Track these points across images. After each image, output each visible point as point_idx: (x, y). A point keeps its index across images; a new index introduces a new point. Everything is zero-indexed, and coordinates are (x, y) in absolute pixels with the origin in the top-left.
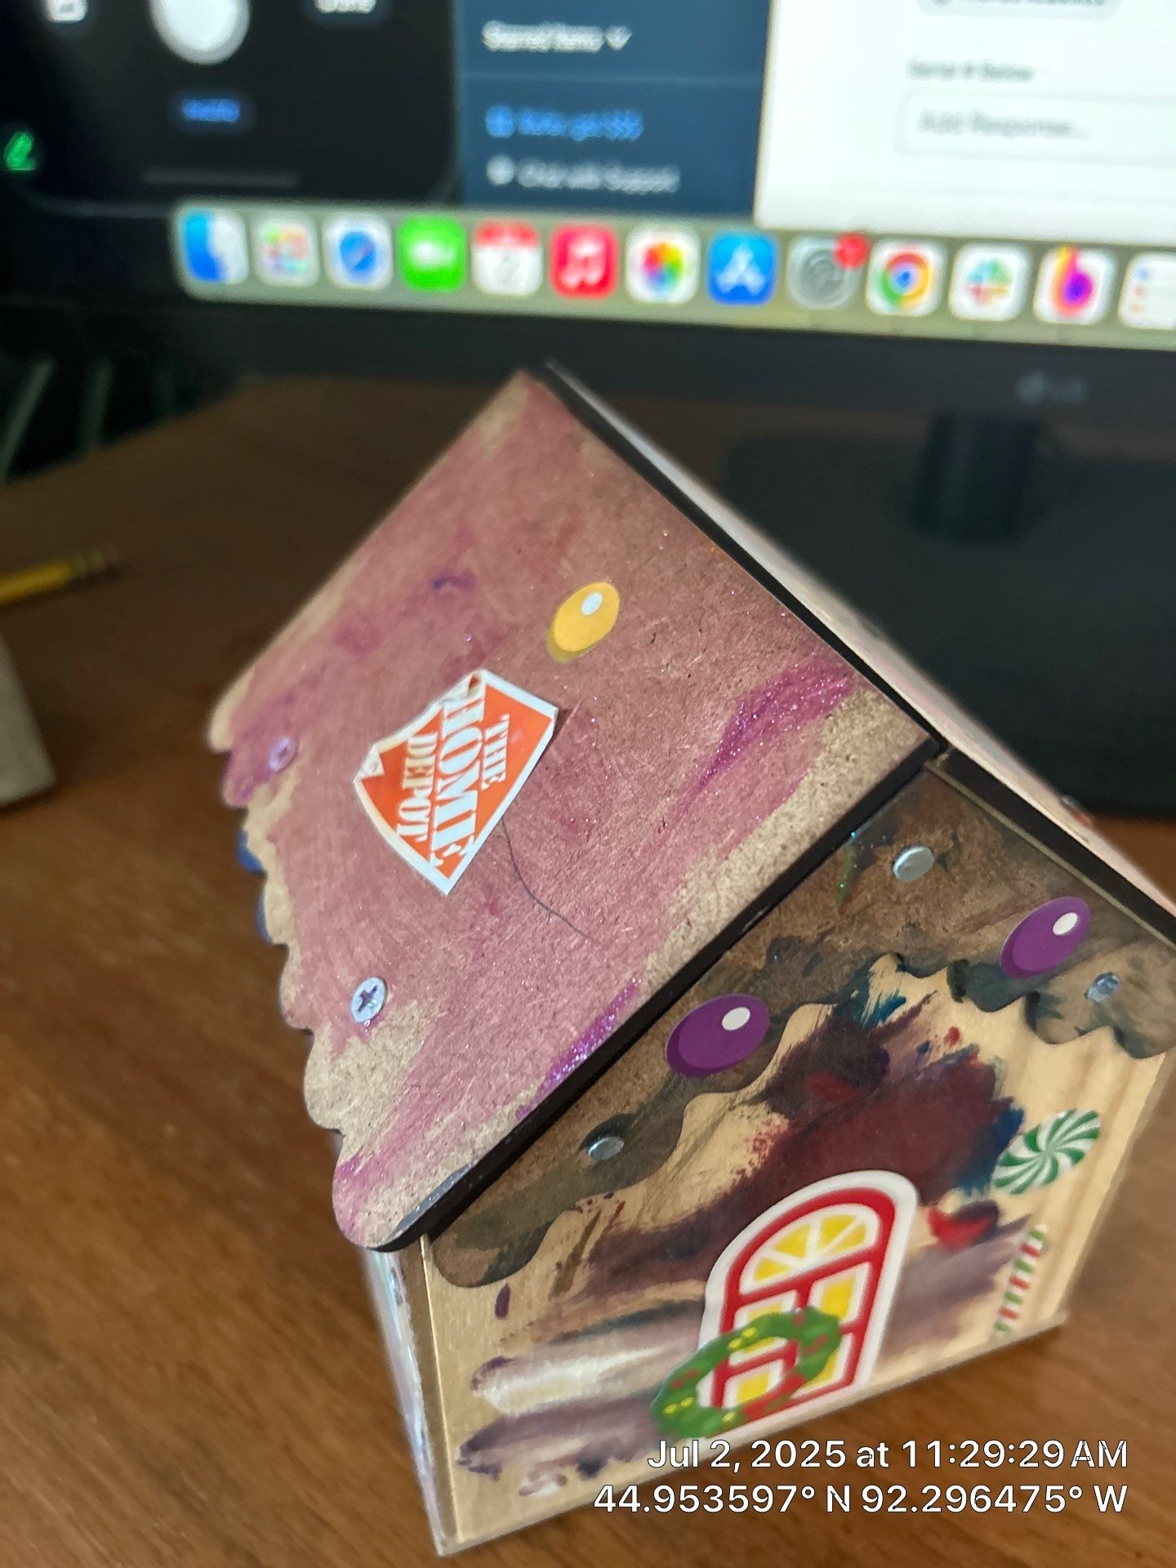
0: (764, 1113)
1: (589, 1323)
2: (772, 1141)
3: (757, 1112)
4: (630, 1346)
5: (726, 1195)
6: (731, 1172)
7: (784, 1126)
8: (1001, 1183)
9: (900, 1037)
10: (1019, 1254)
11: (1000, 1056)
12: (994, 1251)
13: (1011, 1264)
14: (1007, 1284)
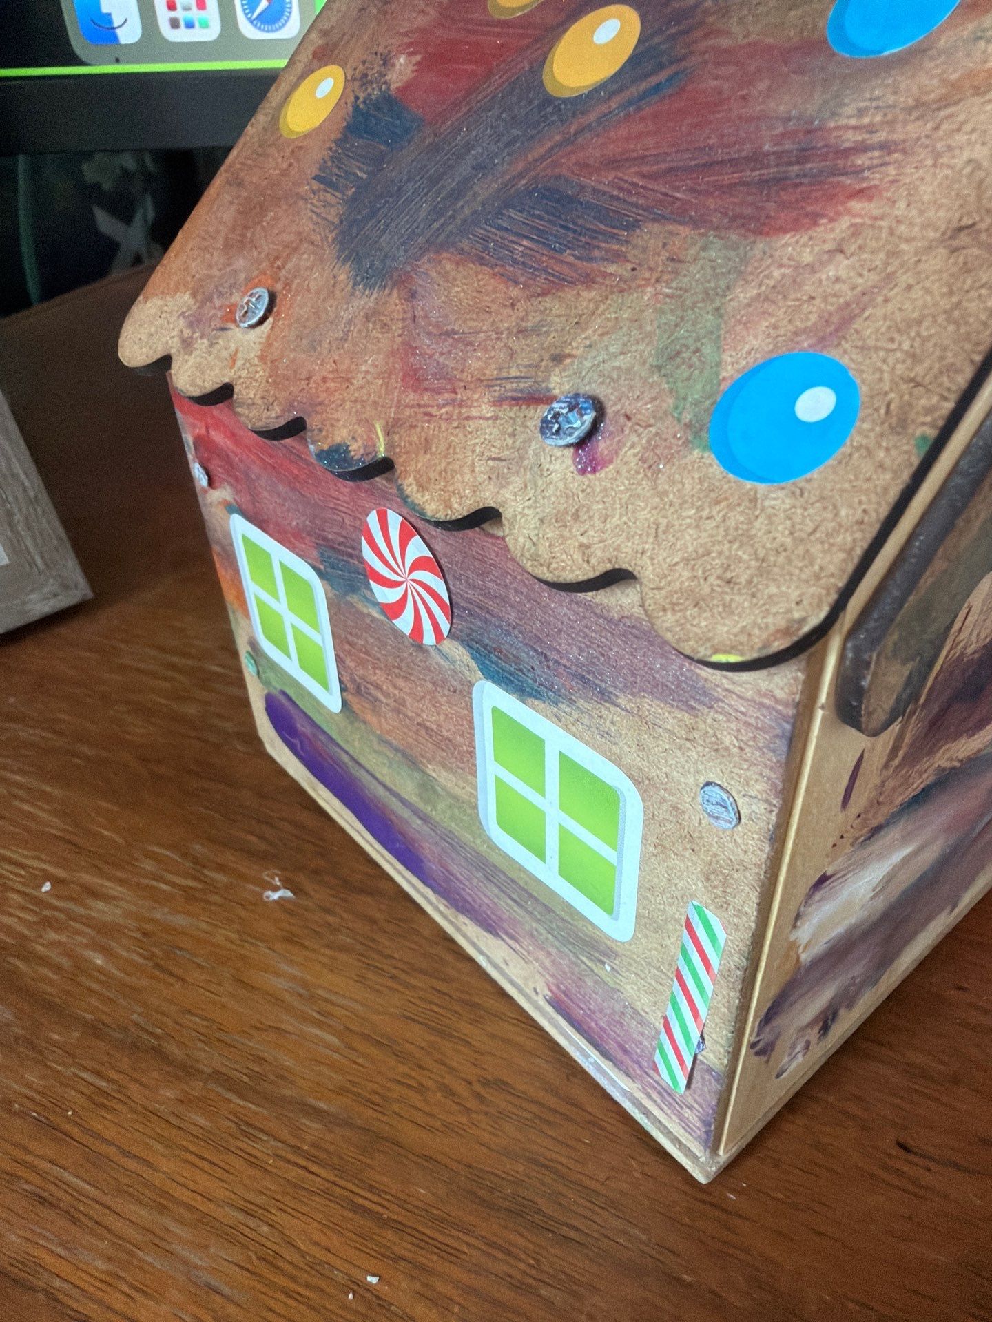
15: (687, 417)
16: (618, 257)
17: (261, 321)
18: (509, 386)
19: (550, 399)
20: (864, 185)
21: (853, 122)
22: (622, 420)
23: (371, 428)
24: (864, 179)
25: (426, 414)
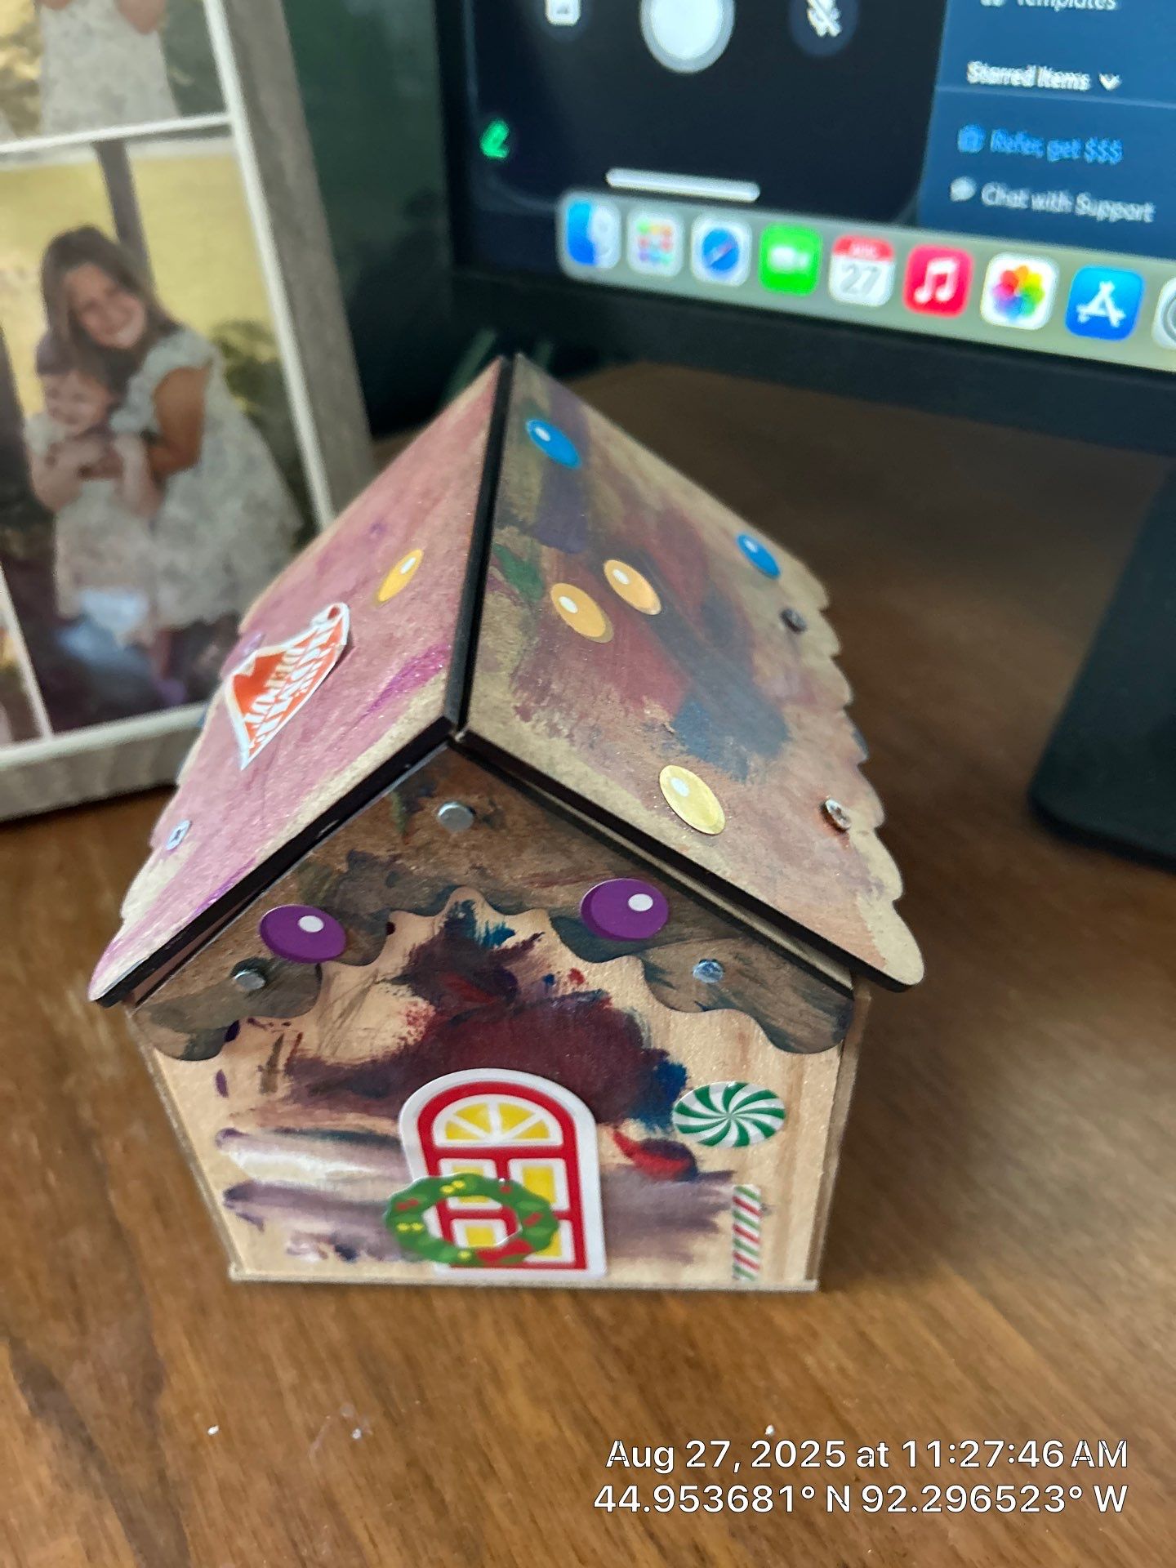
0: (409, 993)
1: (304, 1128)
2: (424, 1021)
3: (400, 993)
4: (349, 1159)
5: (394, 1054)
6: (394, 1036)
7: (431, 1011)
8: (686, 1130)
9: (521, 964)
10: (733, 1206)
11: (635, 1008)
12: (700, 1193)
13: (730, 1211)
14: (732, 1232)
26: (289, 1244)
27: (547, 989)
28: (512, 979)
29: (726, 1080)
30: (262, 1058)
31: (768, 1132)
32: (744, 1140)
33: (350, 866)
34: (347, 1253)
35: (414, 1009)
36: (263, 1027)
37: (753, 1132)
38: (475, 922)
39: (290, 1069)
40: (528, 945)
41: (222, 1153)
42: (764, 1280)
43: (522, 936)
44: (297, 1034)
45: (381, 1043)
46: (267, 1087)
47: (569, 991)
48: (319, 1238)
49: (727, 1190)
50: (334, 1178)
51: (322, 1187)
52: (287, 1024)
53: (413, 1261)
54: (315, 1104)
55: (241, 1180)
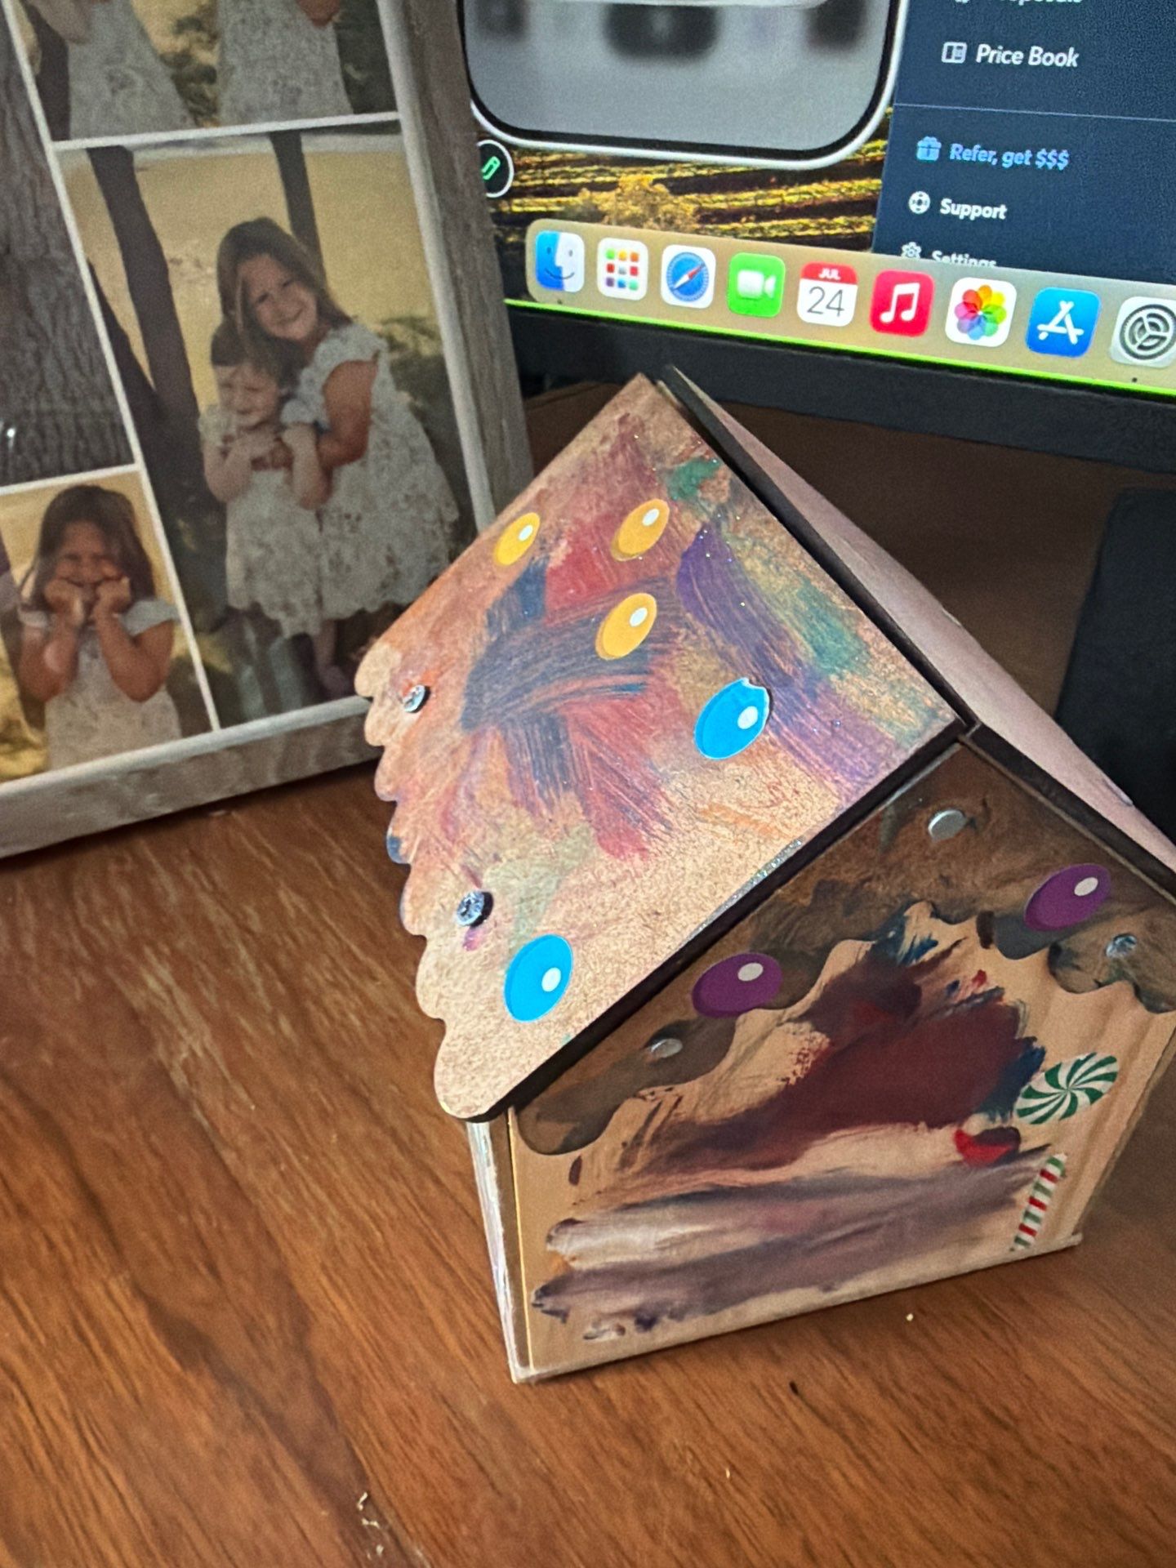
0: (808, 1030)
1: (649, 1199)
2: (814, 1055)
3: (802, 1030)
4: (682, 1220)
5: (771, 1099)
6: (777, 1079)
7: (825, 1045)
8: (1024, 1113)
9: (932, 975)
10: (1038, 1177)
11: (1024, 1000)
12: (1015, 1172)
13: (1031, 1186)
14: (1026, 1204)
15: (513, 944)
16: (550, 805)
17: (416, 711)
18: (472, 859)
19: (478, 883)
20: (647, 847)
21: (668, 793)
22: (492, 925)
23: (415, 838)
24: (649, 842)
25: (437, 849)
26: (590, 1329)
27: (949, 996)
28: (917, 991)
29: (1079, 1054)
30: (627, 1134)
31: (1094, 1095)
32: (1071, 1111)
33: (814, 900)
34: (646, 1322)
35: (806, 1045)
36: (644, 1098)
37: (1083, 1098)
38: (903, 939)
39: (656, 1137)
40: (946, 953)
41: (550, 1248)
42: (1036, 1245)
43: (943, 946)
44: (674, 1100)
45: (760, 1090)
46: (625, 1163)
47: (968, 994)
48: (623, 1314)
49: (1035, 1164)
50: (662, 1246)
51: (647, 1257)
52: (670, 1089)
53: (712, 1312)
54: (667, 1171)
55: (560, 1273)
